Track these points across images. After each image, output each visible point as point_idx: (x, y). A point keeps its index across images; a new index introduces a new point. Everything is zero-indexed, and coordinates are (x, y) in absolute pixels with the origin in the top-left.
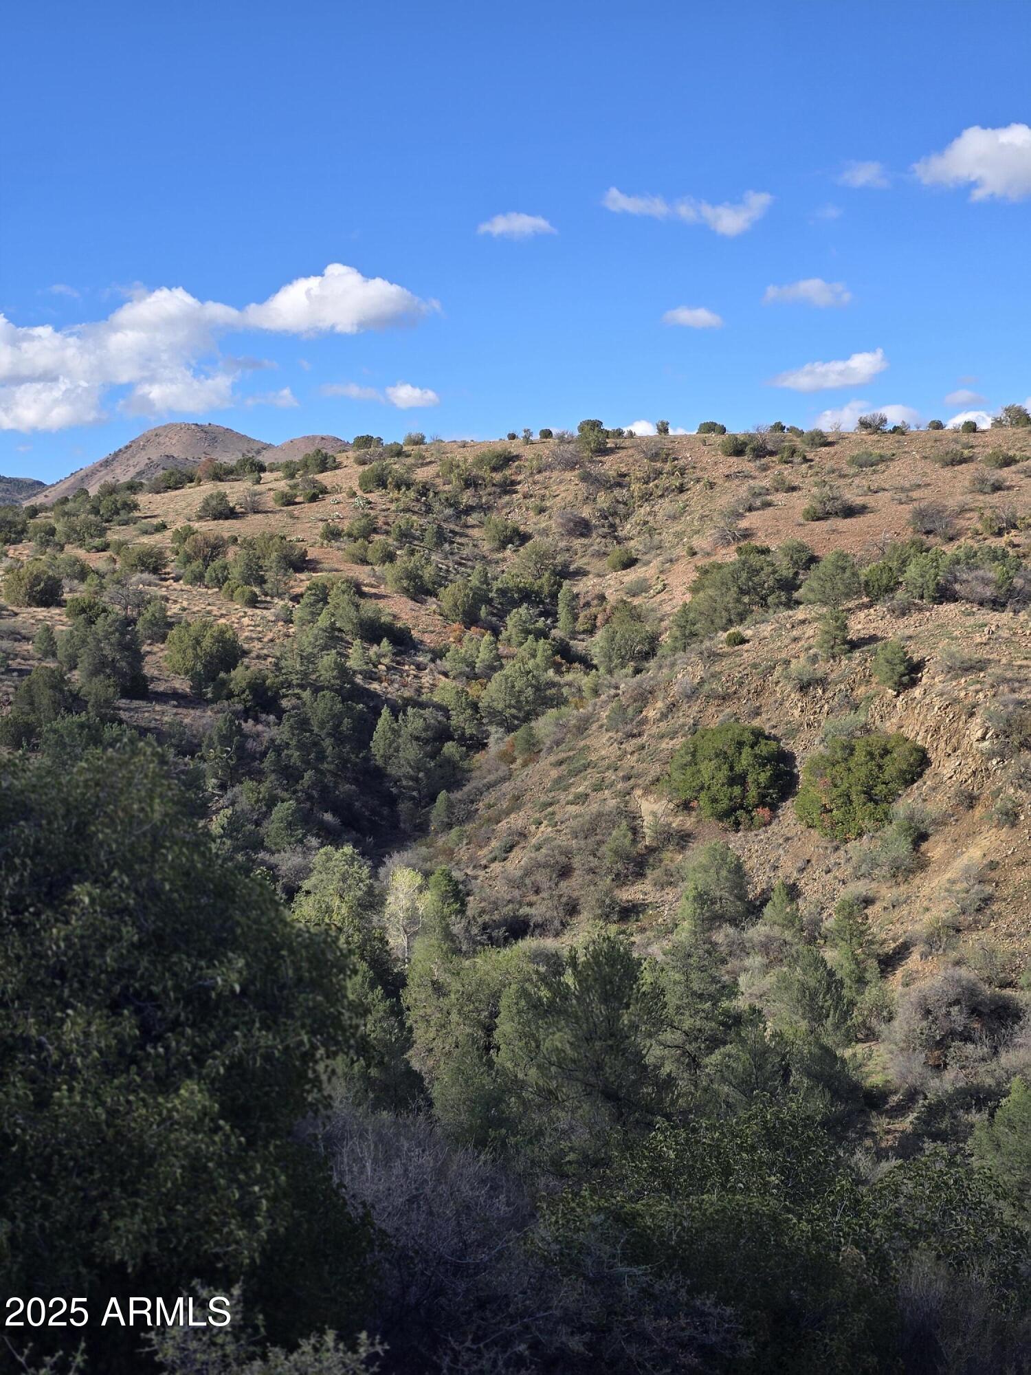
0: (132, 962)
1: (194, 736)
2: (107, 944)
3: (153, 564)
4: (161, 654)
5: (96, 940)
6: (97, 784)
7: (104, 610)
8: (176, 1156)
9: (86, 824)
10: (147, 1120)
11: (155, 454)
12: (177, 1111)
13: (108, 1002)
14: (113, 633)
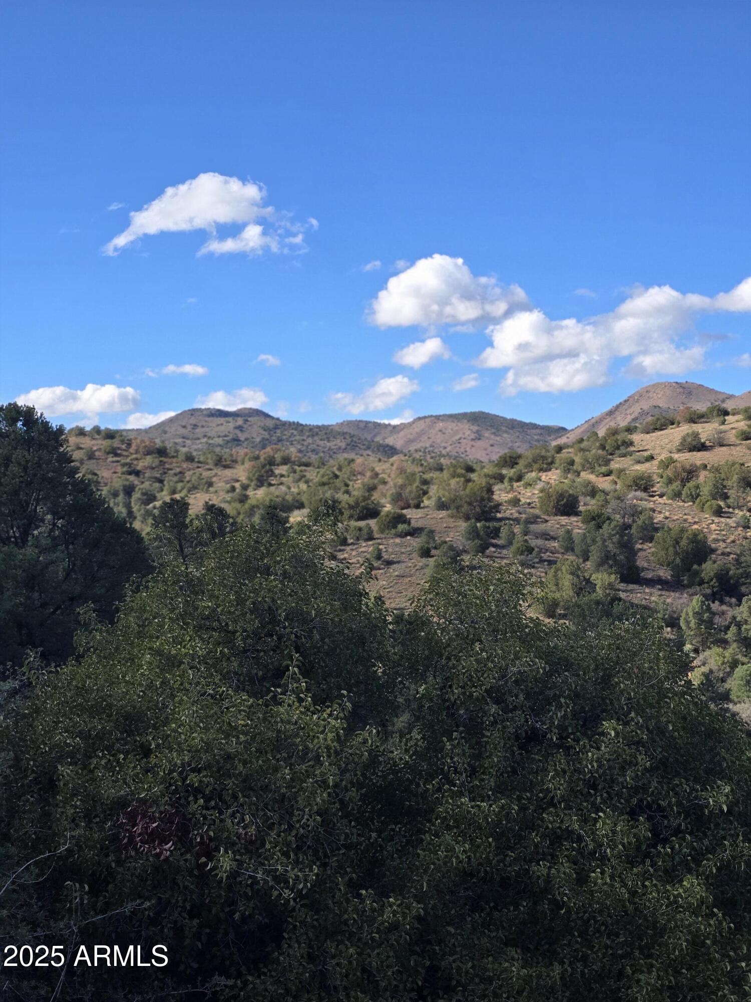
0: (646, 781)
1: (674, 612)
2: (627, 767)
3: (644, 485)
4: (649, 551)
5: (618, 763)
6: (618, 648)
7: (609, 519)
8: (681, 932)
9: (610, 676)
10: (658, 902)
11: (645, 405)
12: (682, 897)
13: (628, 809)
14: (614, 535)
